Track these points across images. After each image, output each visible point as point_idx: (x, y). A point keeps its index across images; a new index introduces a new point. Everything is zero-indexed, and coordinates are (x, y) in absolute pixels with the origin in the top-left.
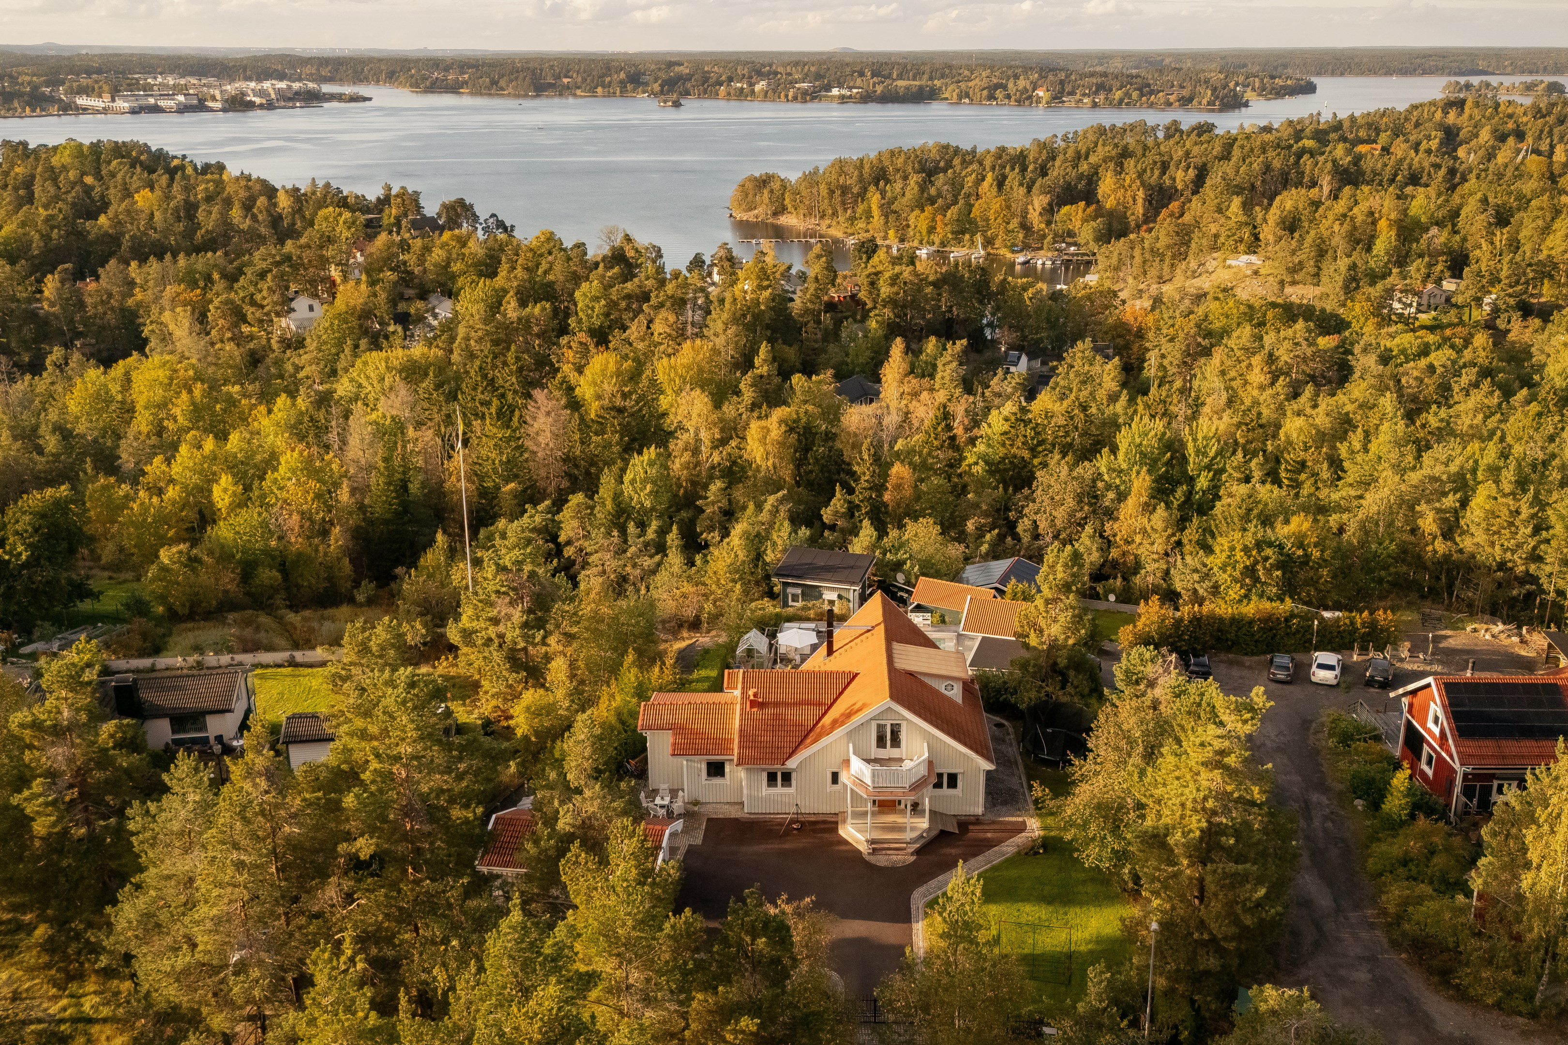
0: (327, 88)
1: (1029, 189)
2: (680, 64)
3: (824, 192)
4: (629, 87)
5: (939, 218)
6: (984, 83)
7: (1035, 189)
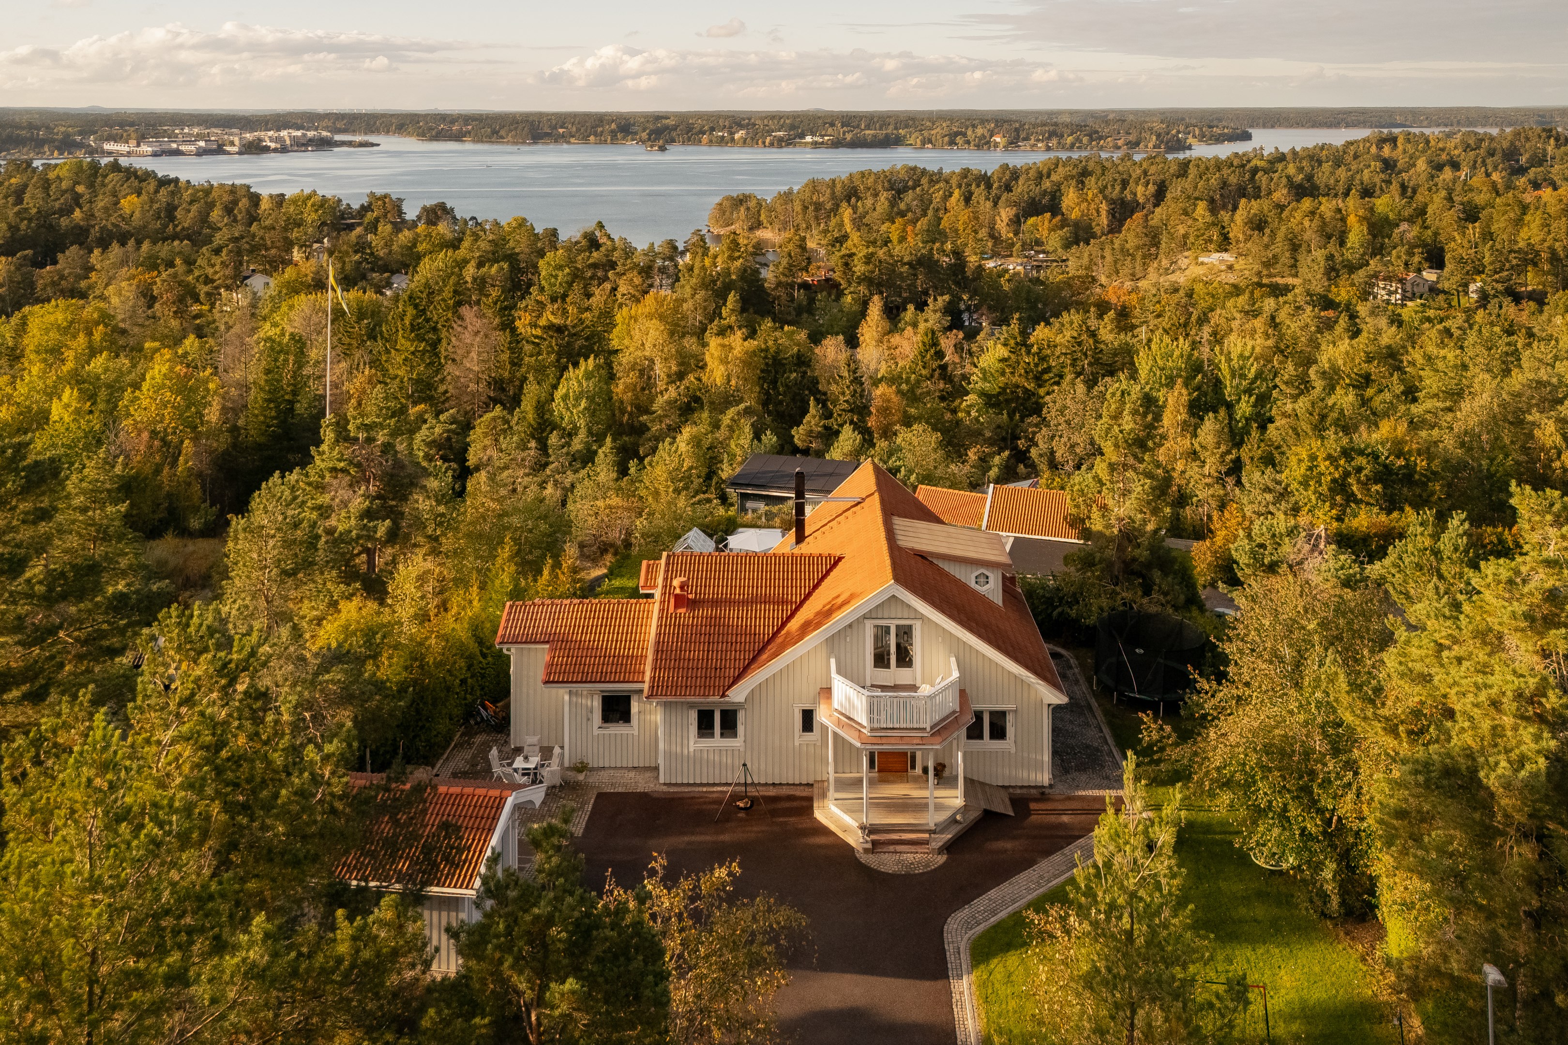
0: (338, 138)
1: (996, 204)
2: (667, 118)
3: (798, 208)
4: (619, 136)
5: (909, 228)
6: (946, 131)
7: (1001, 203)
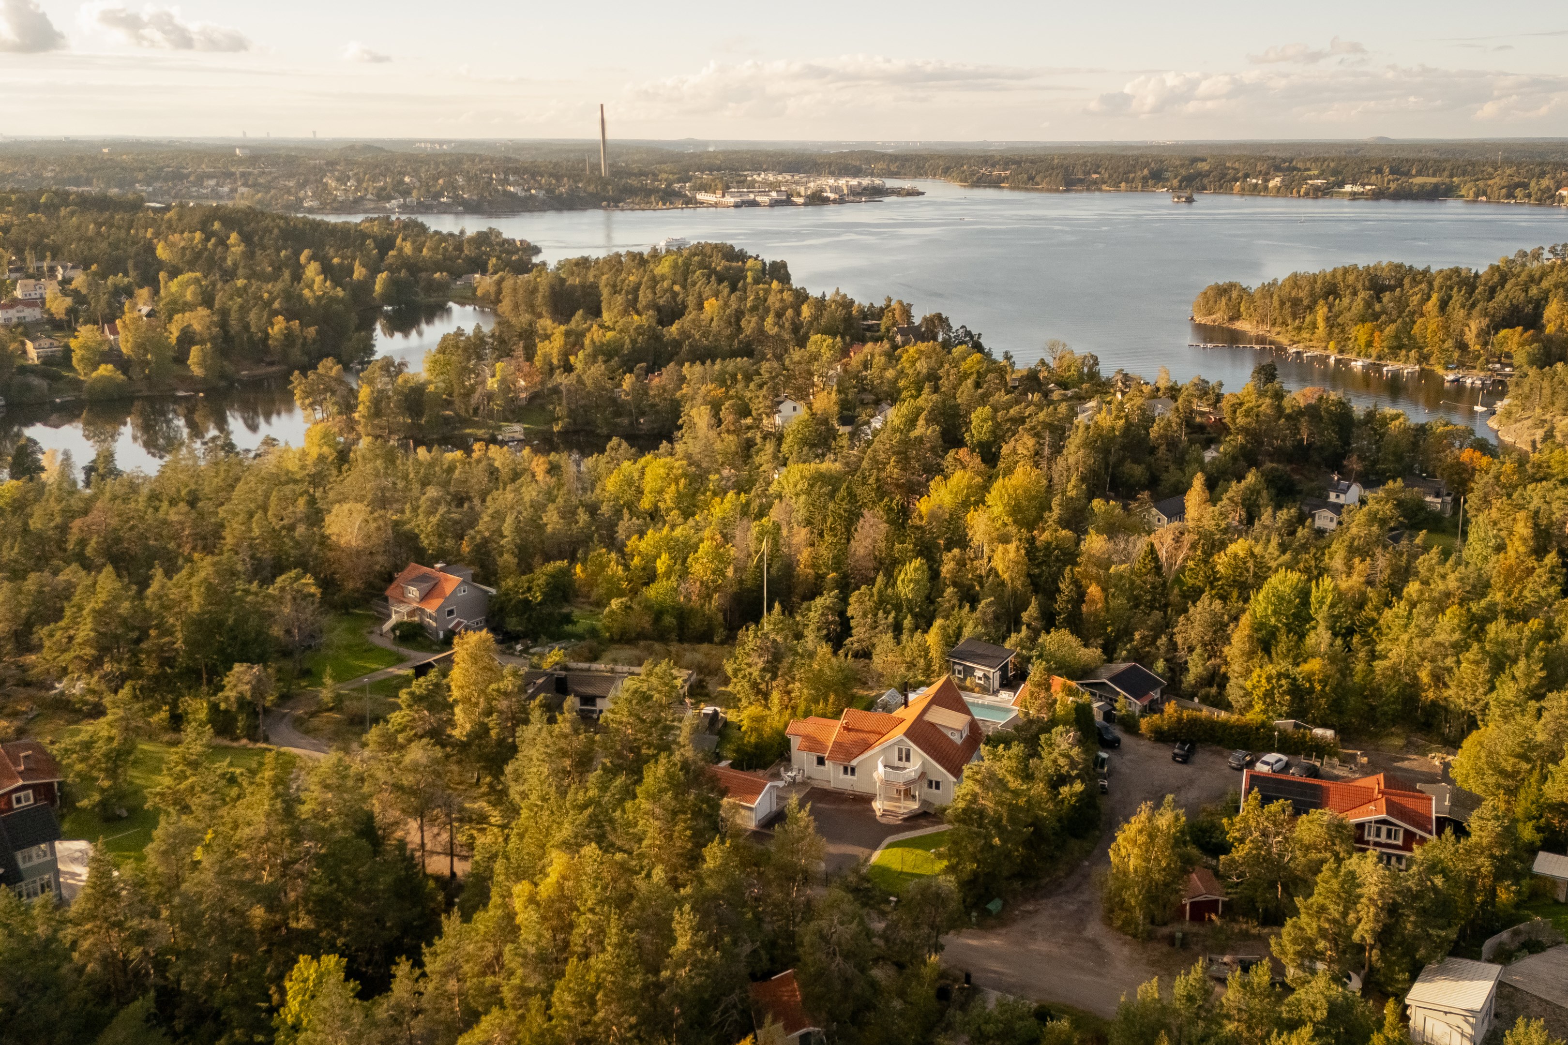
0: (890, 184)
1: (1470, 313)
2: (1204, 160)
4: (1150, 182)
5: (1377, 334)
6: (1504, 183)
7: (1476, 312)
